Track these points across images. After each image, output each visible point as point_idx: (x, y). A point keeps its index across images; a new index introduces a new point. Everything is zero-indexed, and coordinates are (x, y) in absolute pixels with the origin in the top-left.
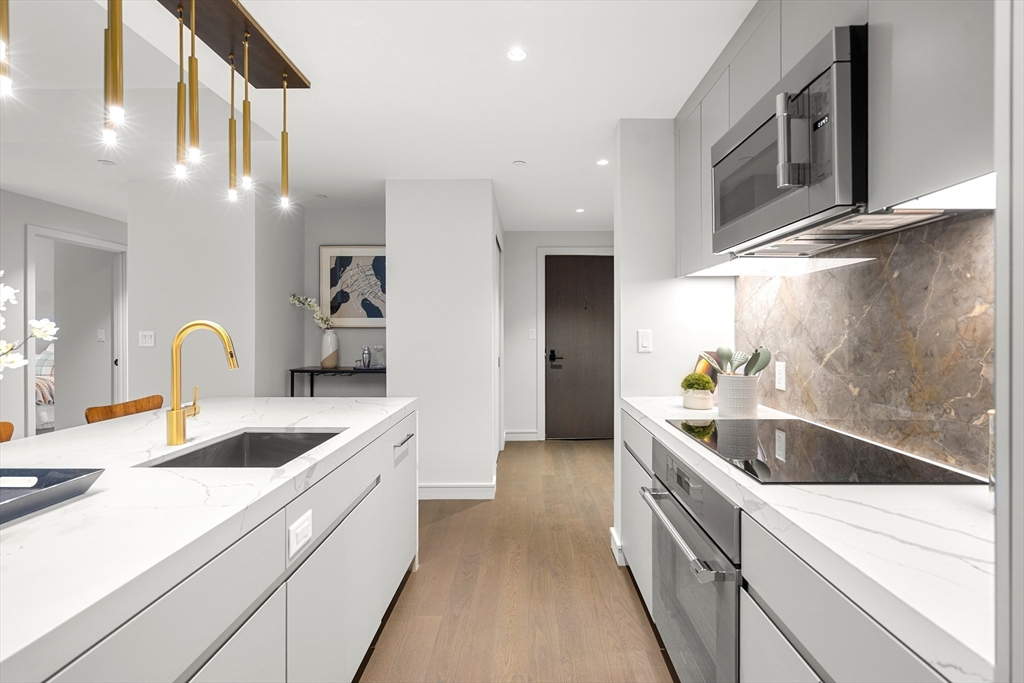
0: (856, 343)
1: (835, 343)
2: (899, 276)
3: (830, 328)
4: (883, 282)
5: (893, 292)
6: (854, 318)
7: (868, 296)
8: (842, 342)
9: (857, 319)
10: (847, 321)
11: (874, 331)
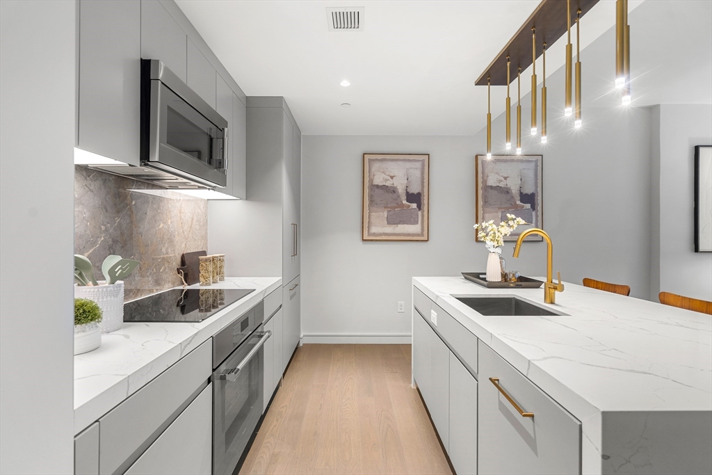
0: (110, 243)
1: (94, 243)
2: (135, 204)
3: (88, 232)
4: (127, 205)
5: (132, 212)
6: (109, 225)
7: (118, 212)
8: (99, 243)
9: (111, 226)
10: (103, 228)
11: (122, 234)
